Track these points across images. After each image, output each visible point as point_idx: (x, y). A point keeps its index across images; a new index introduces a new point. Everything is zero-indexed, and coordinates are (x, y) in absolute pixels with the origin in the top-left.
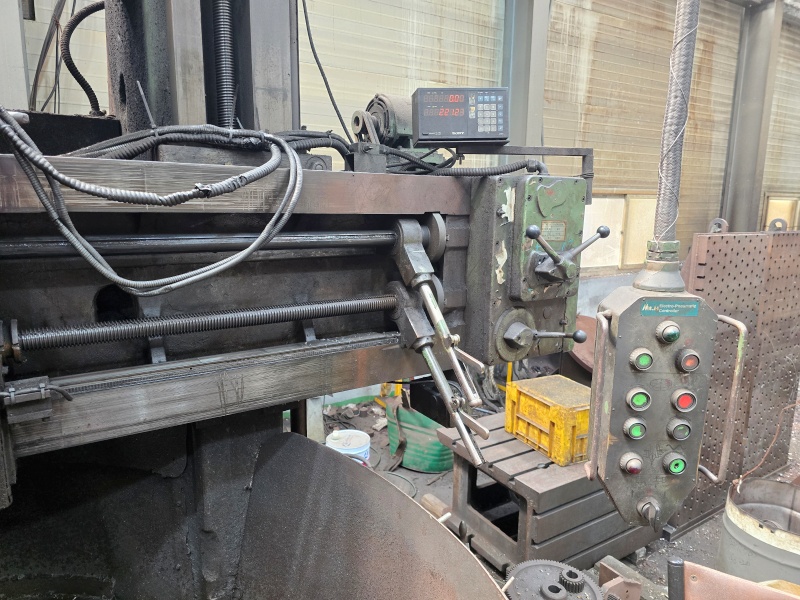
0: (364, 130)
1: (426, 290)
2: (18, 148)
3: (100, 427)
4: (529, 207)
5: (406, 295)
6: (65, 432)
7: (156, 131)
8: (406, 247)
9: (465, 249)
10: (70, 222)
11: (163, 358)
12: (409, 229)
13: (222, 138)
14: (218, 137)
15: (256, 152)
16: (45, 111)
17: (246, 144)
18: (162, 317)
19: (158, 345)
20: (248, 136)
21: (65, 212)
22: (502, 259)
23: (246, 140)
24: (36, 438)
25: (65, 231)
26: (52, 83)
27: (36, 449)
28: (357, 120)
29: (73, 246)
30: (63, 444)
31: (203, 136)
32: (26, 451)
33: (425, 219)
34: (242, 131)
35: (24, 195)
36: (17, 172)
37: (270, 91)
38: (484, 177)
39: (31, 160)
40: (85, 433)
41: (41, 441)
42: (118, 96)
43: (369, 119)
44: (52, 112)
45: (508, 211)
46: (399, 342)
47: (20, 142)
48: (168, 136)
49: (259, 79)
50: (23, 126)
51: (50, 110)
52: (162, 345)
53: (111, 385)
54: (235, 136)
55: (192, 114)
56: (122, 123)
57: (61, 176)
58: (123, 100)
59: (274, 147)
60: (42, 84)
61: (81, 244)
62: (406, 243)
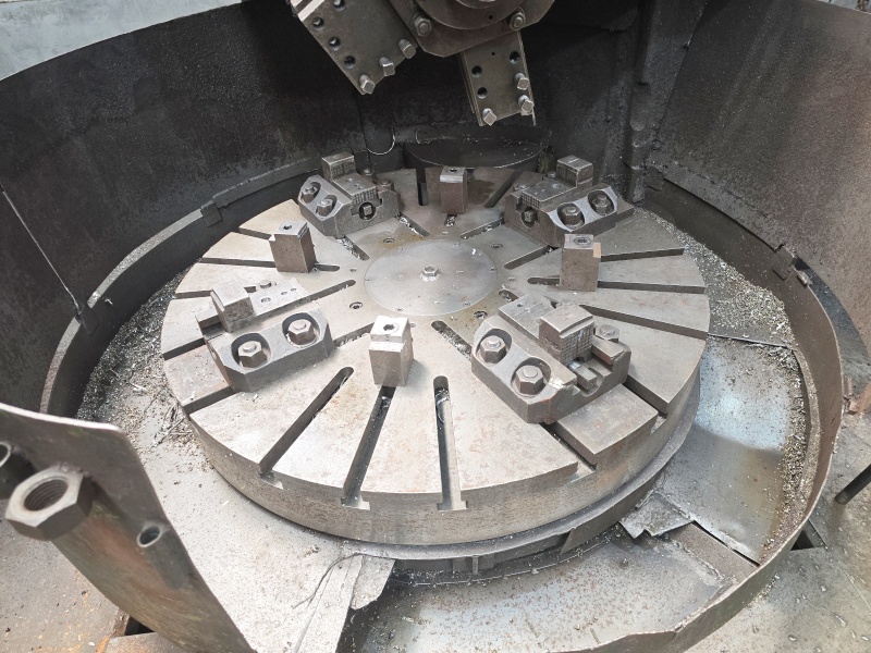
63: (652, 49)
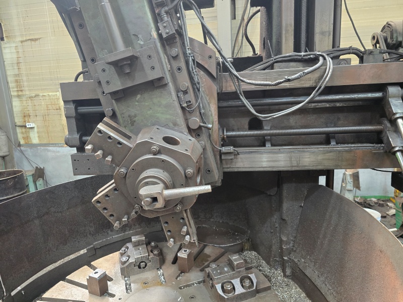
1: (400, 121)
2: (230, 70)
3: (247, 166)
5: (389, 125)
6: (237, 166)
7: (274, 58)
8: (390, 100)
10: (243, 94)
11: (270, 145)
12: (393, 90)
13: (299, 57)
14: (297, 57)
15: (312, 61)
16: (237, 57)
17: (309, 58)
18: (271, 129)
19: (268, 140)
20: (309, 55)
21: (242, 91)
23: (309, 57)
24: (229, 166)
25: (241, 97)
26: (240, 45)
27: (229, 170)
28: (374, 37)
29: (244, 103)
30: (236, 170)
31: (291, 58)
32: (226, 170)
34: (309, 53)
35: (230, 86)
36: (229, 79)
37: (323, 33)
39: (233, 74)
40: (243, 168)
41: (230, 167)
42: (263, 46)
43: (381, 36)
44: (239, 57)
46: (383, 149)
47: (230, 68)
48: (278, 60)
49: (318, 29)
50: (232, 63)
51: (239, 56)
52: (270, 140)
53: (252, 152)
54: (304, 56)
55: (288, 50)
56: (263, 57)
57: (241, 78)
58: (264, 48)
59: (321, 58)
60: (237, 45)
61: (246, 102)
62: (391, 97)
63: (285, 205)
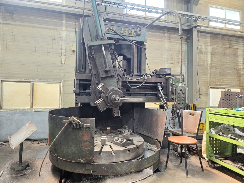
0: (154, 73)
1: (161, 91)
4: (174, 81)
5: (158, 92)
9: (166, 87)
11: (132, 96)
12: (159, 84)
15: (142, 76)
18: (132, 92)
20: (141, 74)
21: (127, 81)
22: (171, 88)
25: (127, 83)
28: (153, 72)
31: (137, 74)
33: (161, 83)
35: (125, 79)
37: (143, 70)
38: (168, 78)
43: (154, 72)
45: (171, 82)
48: (134, 75)
49: (142, 69)
59: (144, 75)
62: (158, 86)
